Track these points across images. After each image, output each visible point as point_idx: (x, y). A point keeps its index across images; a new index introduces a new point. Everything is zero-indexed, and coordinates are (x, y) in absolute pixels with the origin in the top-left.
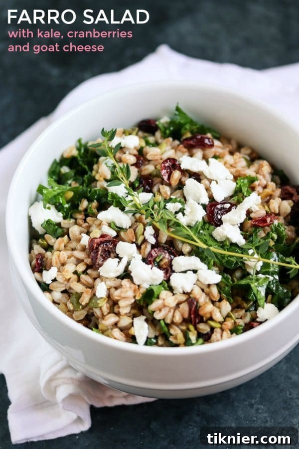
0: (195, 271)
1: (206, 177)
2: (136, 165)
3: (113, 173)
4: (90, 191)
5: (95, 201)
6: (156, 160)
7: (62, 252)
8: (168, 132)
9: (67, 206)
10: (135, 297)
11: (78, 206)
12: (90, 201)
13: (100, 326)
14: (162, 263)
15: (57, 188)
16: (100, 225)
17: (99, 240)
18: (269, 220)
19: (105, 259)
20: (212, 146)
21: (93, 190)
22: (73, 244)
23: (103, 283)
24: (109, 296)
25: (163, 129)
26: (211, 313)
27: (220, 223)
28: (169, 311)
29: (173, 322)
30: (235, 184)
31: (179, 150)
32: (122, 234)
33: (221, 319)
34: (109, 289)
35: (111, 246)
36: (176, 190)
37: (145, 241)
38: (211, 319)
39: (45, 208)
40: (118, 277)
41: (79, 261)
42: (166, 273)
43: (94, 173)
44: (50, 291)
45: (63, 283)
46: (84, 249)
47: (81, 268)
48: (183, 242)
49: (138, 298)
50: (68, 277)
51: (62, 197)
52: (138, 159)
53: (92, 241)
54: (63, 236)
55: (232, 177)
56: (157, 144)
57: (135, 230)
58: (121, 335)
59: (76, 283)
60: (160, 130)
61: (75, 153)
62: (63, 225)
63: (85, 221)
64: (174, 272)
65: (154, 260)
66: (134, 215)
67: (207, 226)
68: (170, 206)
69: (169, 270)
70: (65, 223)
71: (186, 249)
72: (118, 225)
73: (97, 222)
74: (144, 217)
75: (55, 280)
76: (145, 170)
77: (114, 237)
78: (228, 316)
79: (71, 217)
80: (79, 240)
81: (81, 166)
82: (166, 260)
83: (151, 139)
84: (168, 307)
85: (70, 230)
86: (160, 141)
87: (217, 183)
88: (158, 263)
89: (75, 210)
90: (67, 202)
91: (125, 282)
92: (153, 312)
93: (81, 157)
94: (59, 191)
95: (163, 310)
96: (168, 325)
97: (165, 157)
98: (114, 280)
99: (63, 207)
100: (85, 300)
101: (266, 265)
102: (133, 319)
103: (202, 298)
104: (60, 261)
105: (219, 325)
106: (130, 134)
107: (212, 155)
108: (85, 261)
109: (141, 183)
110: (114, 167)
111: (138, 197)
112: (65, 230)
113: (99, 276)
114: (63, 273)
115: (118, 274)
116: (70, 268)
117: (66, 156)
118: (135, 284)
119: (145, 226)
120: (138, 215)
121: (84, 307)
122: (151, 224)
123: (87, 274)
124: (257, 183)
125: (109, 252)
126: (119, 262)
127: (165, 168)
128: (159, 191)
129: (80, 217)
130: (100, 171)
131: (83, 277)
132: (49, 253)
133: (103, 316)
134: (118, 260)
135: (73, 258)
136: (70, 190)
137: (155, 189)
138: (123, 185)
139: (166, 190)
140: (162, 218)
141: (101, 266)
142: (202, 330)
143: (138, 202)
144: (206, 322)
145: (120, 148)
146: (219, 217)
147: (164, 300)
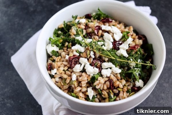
0: (111, 68)
1: (111, 32)
2: (85, 29)
3: (77, 32)
4: (69, 39)
5: (71, 43)
6: (92, 27)
7: (58, 63)
8: (96, 17)
9: (60, 45)
10: (88, 80)
11: (64, 45)
12: (69, 42)
13: (74, 91)
14: (98, 66)
15: (56, 39)
16: (73, 51)
17: (72, 57)
18: (136, 47)
19: (75, 65)
20: (112, 21)
21: (70, 39)
22: (63, 59)
23: (75, 74)
24: (77, 80)
25: (94, 17)
26: (118, 85)
27: (118, 49)
28: (102, 85)
29: (103, 89)
30: (122, 34)
31: (100, 23)
32: (81, 55)
33: (122, 87)
34: (77, 77)
35: (77, 60)
36: (100, 37)
37: (90, 57)
38: (118, 87)
39: (52, 46)
40: (80, 72)
41: (65, 66)
42: (99, 69)
43: (70, 32)
44: (54, 78)
45: (59, 75)
46: (67, 61)
47: (66, 68)
48: (105, 57)
49: (89, 80)
50: (61, 72)
51: (58, 42)
52: (86, 27)
53: (70, 58)
54: (59, 56)
55: (121, 32)
56: (92, 22)
57: (86, 53)
58: (83, 95)
59: (64, 74)
60: (93, 17)
61: (63, 26)
62: (59, 52)
63: (67, 50)
64: (102, 69)
65: (95, 64)
66: (85, 47)
67: (113, 50)
68: (99, 43)
69: (100, 68)
70: (60, 51)
71: (107, 59)
72: (80, 51)
73: (71, 50)
74: (89, 48)
75: (56, 74)
76: (88, 31)
77: (78, 56)
78: (125, 85)
79: (62, 49)
80: (65, 57)
81: (65, 31)
82: (99, 64)
83: (90, 20)
84: (101, 83)
85: (62, 54)
86: (93, 21)
87: (116, 34)
88: (96, 66)
89: (63, 46)
90: (60, 44)
91: (84, 74)
92: (95, 86)
93: (65, 28)
94: (57, 40)
95: (99, 85)
96: (101, 90)
97: (96, 26)
98: (79, 73)
99: (59, 46)
100: (68, 81)
101: (137, 64)
102: (87, 88)
103: (115, 79)
104: (58, 66)
105: (122, 90)
106: (82, 18)
107: (112, 25)
108: (68, 66)
109: (87, 35)
110: (77, 30)
111: (87, 41)
112: (60, 54)
113: (73, 71)
114: (59, 71)
115: (81, 70)
116: (62, 69)
117: (59, 27)
118: (87, 75)
119: (90, 51)
120: (87, 47)
121: (67, 84)
122: (92, 50)
123: (68, 71)
124: (129, 34)
125: (77, 62)
126: (81, 66)
127: (96, 29)
128: (94, 38)
129: (65, 49)
130: (72, 31)
131: (67, 72)
132: (54, 63)
133: (75, 88)
134: (80, 65)
135: (63, 65)
136: (61, 39)
137: (93, 37)
138: (81, 36)
139: (97, 37)
140: (97, 48)
141: (74, 67)
142: (115, 92)
143: (87, 42)
144: (116, 89)
145: (79, 23)
146: (118, 47)
147: (99, 81)
